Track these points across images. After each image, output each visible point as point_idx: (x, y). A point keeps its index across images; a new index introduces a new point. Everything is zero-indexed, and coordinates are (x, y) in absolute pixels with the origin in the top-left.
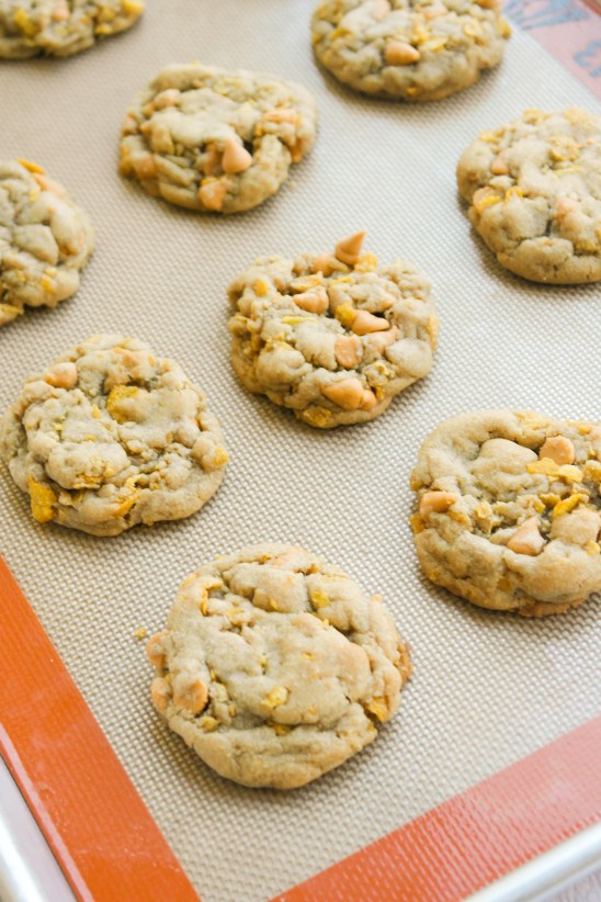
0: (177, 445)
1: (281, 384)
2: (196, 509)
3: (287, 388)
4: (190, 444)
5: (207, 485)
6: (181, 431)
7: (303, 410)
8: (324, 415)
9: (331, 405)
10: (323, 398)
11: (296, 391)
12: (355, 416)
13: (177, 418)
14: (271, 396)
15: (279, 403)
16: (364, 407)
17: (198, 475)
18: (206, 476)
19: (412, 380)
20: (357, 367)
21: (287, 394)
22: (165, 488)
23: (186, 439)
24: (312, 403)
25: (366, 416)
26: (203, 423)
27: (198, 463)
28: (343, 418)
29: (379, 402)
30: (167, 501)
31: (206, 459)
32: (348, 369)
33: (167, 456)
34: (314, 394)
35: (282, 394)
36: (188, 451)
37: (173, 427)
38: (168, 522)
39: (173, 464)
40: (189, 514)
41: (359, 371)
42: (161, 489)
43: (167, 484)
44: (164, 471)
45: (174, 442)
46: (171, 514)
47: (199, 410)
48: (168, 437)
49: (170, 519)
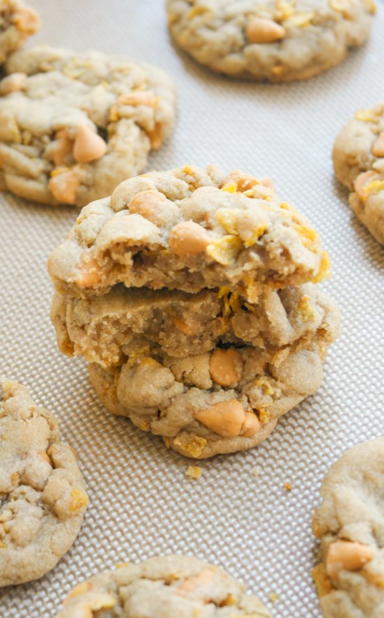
0: (24, 488)
1: (147, 407)
2: (49, 568)
3: (154, 411)
4: (41, 486)
5: (63, 535)
6: (29, 471)
7: (175, 437)
8: (199, 444)
9: (205, 431)
10: (197, 424)
11: (165, 416)
12: (235, 444)
13: (23, 454)
14: (136, 420)
15: (145, 429)
16: (245, 433)
17: (52, 525)
18: (61, 525)
19: (301, 399)
20: (235, 385)
21: (155, 419)
22: (10, 546)
23: (35, 480)
24: (184, 429)
25: (248, 443)
26: (56, 457)
27: (51, 510)
28: (220, 447)
29: (263, 426)
30: (13, 562)
31: (61, 505)
32: (225, 388)
33: (12, 504)
34: (186, 419)
35: (148, 418)
36: (38, 495)
37: (19, 466)
38: (14, 587)
39: (20, 514)
40: (41, 575)
41: (238, 391)
42: (6, 547)
43: (13, 540)
44: (9, 524)
45: (21, 484)
46: (19, 577)
47: (51, 441)
48: (12, 480)
49: (19, 582)
